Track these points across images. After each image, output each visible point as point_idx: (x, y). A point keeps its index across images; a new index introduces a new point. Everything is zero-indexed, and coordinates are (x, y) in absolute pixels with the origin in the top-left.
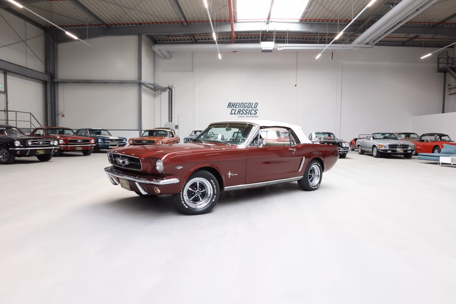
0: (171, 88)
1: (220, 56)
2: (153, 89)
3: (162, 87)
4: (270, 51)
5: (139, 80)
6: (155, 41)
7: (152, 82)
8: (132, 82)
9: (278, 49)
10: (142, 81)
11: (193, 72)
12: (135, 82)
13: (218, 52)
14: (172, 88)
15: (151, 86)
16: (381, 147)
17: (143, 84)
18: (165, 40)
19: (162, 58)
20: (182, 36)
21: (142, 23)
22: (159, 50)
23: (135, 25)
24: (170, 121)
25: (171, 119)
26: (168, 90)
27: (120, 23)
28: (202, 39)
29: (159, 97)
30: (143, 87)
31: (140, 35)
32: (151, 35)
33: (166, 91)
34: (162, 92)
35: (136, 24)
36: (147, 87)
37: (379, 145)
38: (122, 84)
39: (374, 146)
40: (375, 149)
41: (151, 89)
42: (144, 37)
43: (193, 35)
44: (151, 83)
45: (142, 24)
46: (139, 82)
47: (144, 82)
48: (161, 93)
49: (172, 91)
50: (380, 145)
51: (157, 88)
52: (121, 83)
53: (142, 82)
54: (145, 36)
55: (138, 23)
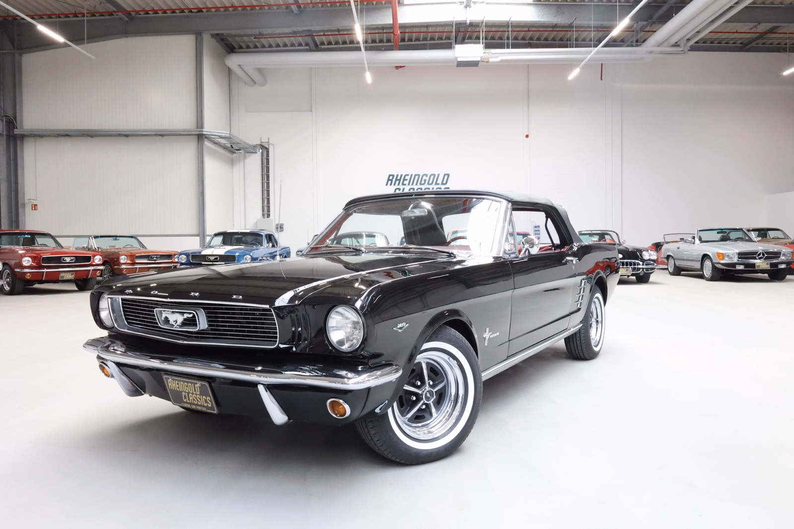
0: (267, 146)
1: (368, 77)
2: (229, 147)
3: (247, 144)
4: (474, 64)
5: (197, 127)
6: (230, 46)
7: (226, 133)
8: (183, 133)
9: (491, 60)
10: (204, 130)
11: (311, 111)
12: (190, 133)
13: (364, 67)
14: (269, 145)
15: (222, 141)
16: (721, 258)
17: (206, 138)
18: (251, 45)
19: (245, 83)
20: (287, 35)
21: (204, 8)
22: (240, 65)
23: (187, 13)
24: (266, 215)
25: (266, 212)
26: (261, 151)
27: (156, 8)
28: (330, 43)
29: (242, 164)
30: (207, 143)
31: (198, 34)
32: (222, 34)
33: (256, 153)
34: (248, 154)
35: (190, 11)
36: (215, 143)
37: (717, 253)
38: (161, 137)
39: (705, 257)
40: (708, 263)
41: (225, 148)
42: (207, 38)
43: (310, 34)
44: (223, 135)
45: (203, 12)
46: (197, 133)
47: (209, 133)
48: (245, 157)
49: (268, 152)
50: (719, 254)
51: (235, 147)
52: (162, 135)
53: (204, 133)
54: (210, 36)
55: (193, 9)
